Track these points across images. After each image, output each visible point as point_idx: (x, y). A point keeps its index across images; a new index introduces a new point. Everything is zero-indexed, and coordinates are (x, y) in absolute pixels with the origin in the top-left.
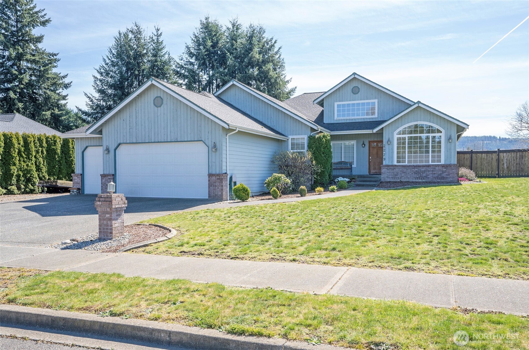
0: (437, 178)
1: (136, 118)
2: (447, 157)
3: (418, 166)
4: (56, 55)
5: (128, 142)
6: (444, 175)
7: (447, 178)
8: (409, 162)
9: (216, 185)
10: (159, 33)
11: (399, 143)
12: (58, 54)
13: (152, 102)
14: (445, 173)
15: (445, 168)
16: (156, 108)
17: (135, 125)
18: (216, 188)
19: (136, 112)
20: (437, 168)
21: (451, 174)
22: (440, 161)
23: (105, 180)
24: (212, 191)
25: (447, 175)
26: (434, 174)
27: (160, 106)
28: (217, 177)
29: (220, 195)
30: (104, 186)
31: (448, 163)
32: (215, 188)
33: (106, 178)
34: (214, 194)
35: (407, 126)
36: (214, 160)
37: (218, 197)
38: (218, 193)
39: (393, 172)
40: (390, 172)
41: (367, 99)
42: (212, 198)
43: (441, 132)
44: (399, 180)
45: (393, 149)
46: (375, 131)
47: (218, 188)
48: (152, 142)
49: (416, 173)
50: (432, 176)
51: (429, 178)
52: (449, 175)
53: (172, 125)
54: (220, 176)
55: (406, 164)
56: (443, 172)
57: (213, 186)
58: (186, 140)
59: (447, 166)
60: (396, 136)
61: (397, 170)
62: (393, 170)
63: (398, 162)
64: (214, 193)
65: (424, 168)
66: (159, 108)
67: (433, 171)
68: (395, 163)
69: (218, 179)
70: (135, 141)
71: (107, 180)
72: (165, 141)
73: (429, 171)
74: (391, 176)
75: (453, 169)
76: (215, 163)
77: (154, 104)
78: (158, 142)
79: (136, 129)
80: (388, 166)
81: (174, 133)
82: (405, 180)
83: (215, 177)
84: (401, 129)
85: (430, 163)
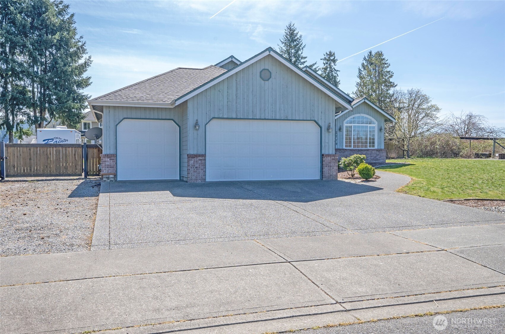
0: (373, 159)
1: (237, 91)
2: (379, 144)
3: (361, 150)
5: (225, 117)
6: (377, 157)
7: (380, 159)
8: (354, 146)
9: (331, 165)
11: (347, 131)
13: (258, 74)
14: (378, 155)
15: (378, 152)
16: (263, 82)
17: (235, 98)
18: (332, 168)
19: (237, 83)
20: (373, 152)
21: (382, 156)
22: (374, 146)
23: (194, 162)
24: (327, 172)
25: (379, 157)
26: (372, 156)
27: (268, 80)
28: (332, 158)
29: (335, 175)
30: (193, 169)
31: (380, 148)
32: (330, 168)
33: (195, 159)
34: (329, 175)
35: (352, 117)
36: (327, 141)
37: (332, 177)
38: (333, 173)
40: (341, 155)
42: (327, 178)
43: (374, 123)
45: (343, 135)
47: (333, 168)
48: (257, 119)
50: (370, 158)
52: (381, 157)
53: (281, 102)
54: (335, 157)
55: (352, 148)
56: (377, 155)
57: (328, 166)
58: (297, 119)
59: (379, 151)
60: (345, 125)
61: (346, 153)
62: (344, 153)
63: (346, 146)
64: (328, 173)
65: (365, 152)
66: (266, 82)
67: (371, 154)
68: (344, 147)
69: (333, 159)
70: (234, 116)
71: (197, 162)
72: (273, 118)
73: (368, 154)
75: (383, 153)
76: (328, 143)
77: (261, 77)
78: (265, 119)
79: (236, 103)
80: (339, 149)
81: (284, 110)
83: (330, 157)
84: (348, 119)
85: (368, 148)
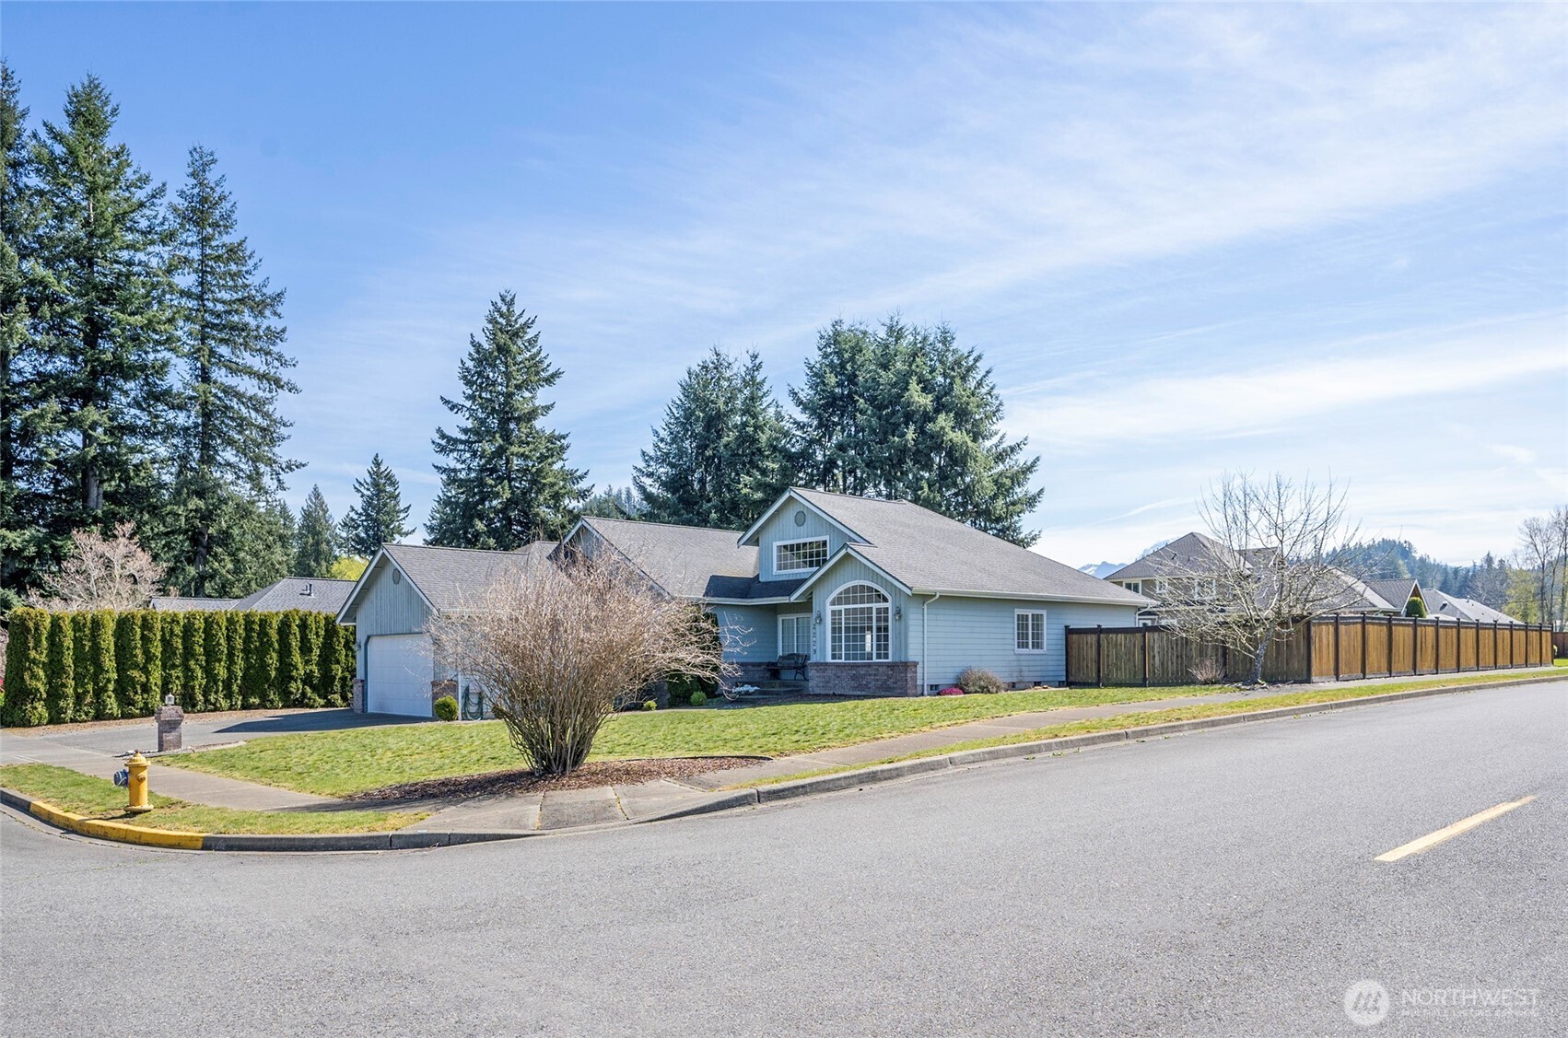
0: (881, 688)
2: (894, 650)
3: (858, 666)
4: (564, 438)
6: (889, 683)
7: (892, 688)
8: (846, 657)
10: (758, 361)
11: (833, 622)
12: (567, 435)
14: (891, 678)
15: (891, 670)
20: (883, 669)
21: (898, 681)
22: (887, 656)
25: (894, 683)
26: (877, 680)
31: (897, 661)
35: (840, 590)
39: (824, 677)
40: (819, 676)
41: (816, 536)
43: (885, 600)
44: (831, 692)
45: (825, 633)
46: (793, 598)
49: (854, 678)
51: (870, 688)
53: (407, 610)
55: (843, 661)
56: (889, 677)
59: (894, 667)
60: (829, 608)
61: (829, 673)
62: (825, 672)
63: (834, 657)
65: (865, 669)
67: (875, 675)
68: (829, 660)
72: (402, 632)
73: (870, 675)
74: (821, 684)
78: (398, 634)
80: (817, 664)
81: (409, 621)
82: (839, 693)
84: (835, 594)
